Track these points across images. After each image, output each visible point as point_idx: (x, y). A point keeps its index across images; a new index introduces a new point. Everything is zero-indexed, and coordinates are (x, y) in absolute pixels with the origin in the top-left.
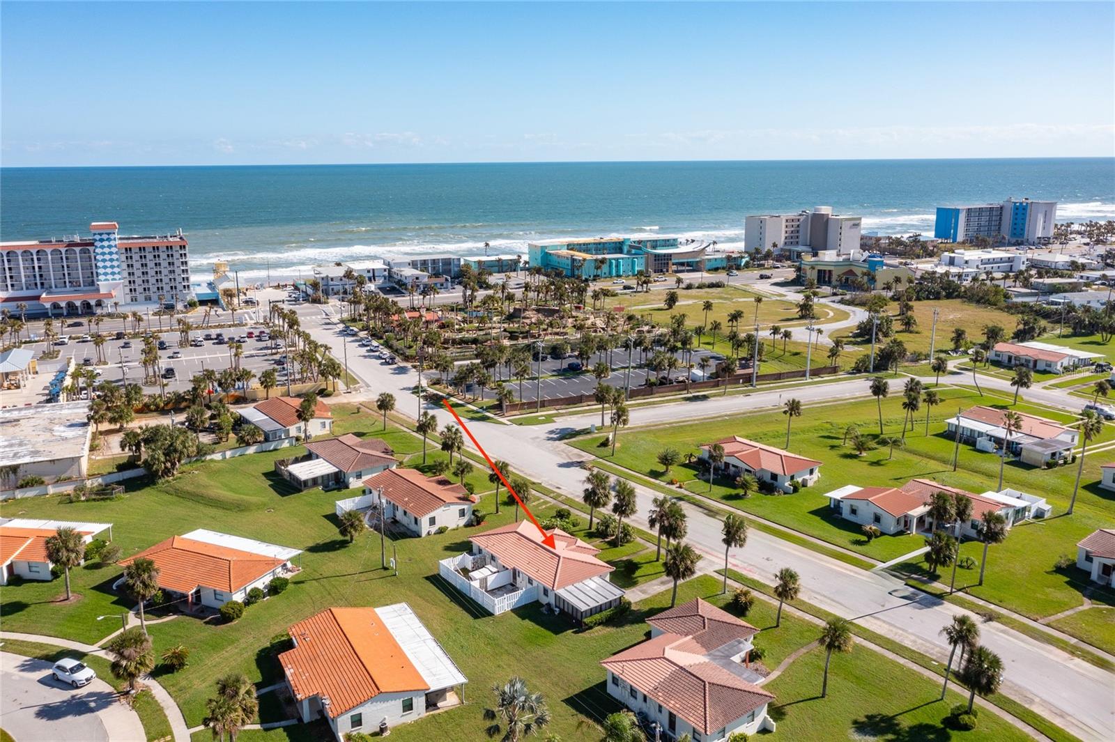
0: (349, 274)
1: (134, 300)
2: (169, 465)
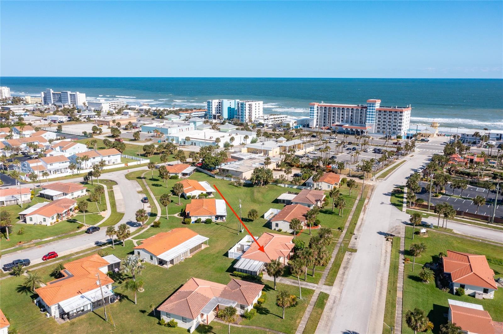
1: (378, 132)
2: (257, 181)
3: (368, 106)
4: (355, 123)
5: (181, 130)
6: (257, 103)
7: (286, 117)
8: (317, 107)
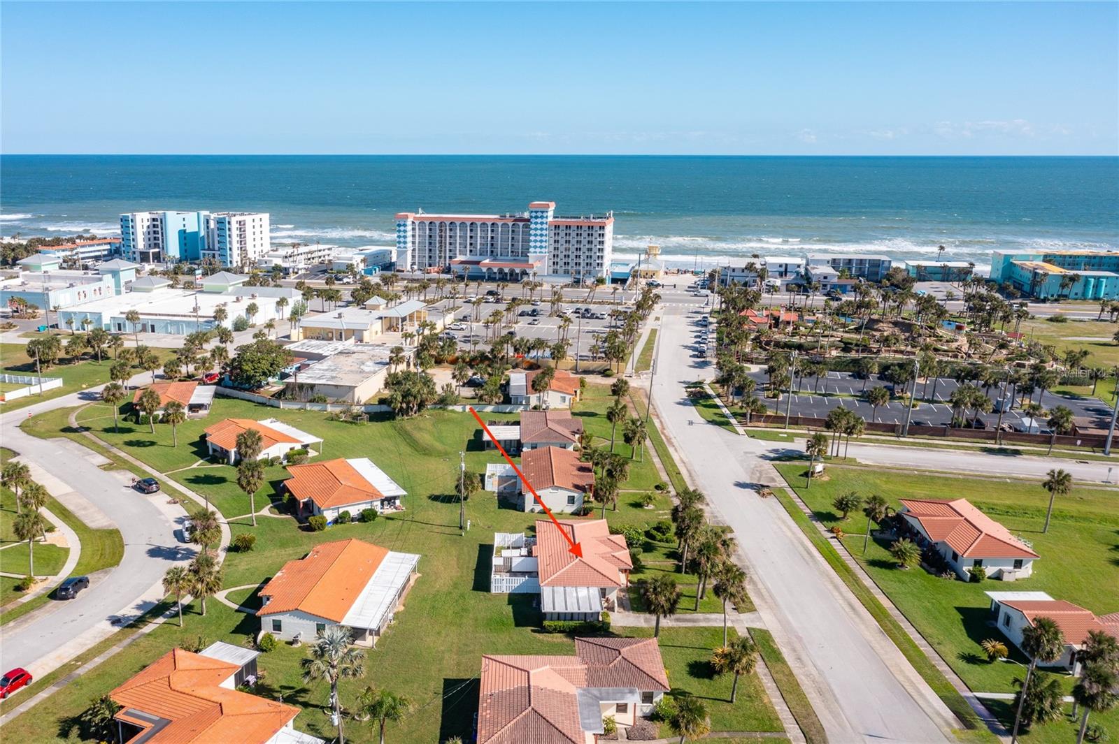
0: (750, 267)
1: (555, 272)
2: (404, 406)
3: (531, 217)
4: (501, 255)
5: (82, 295)
6: (257, 217)
7: (329, 249)
8: (413, 222)
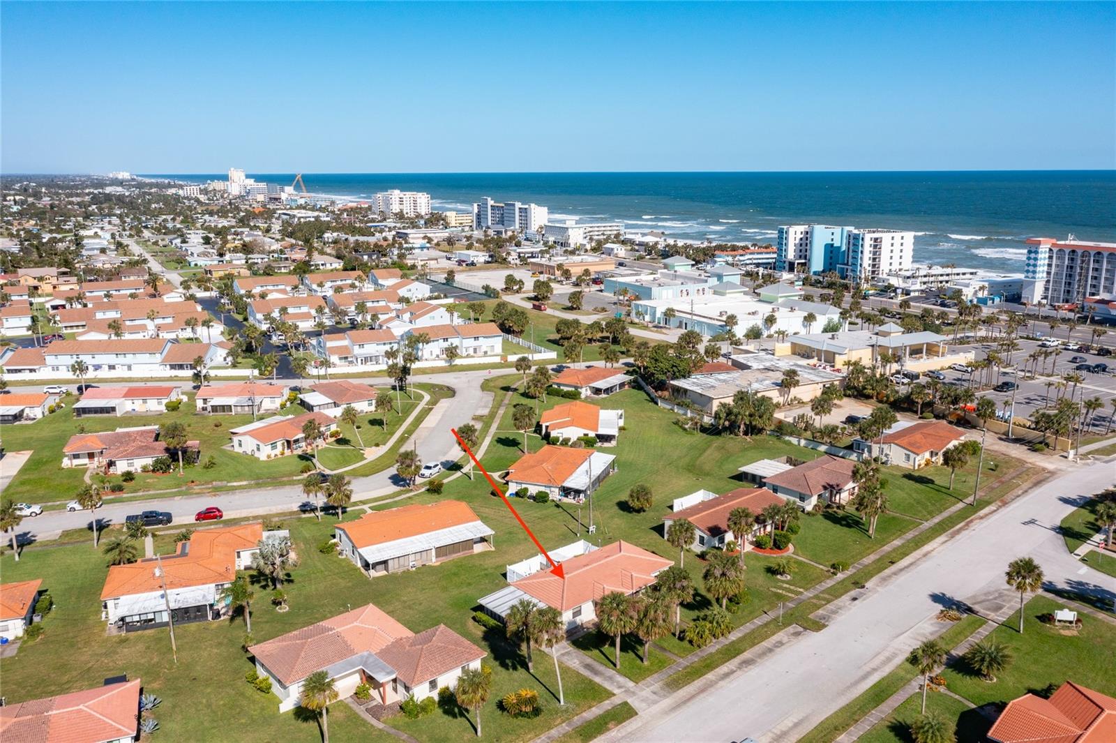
5: (685, 293)
6: (898, 235)
7: (972, 274)
8: (1051, 250)
